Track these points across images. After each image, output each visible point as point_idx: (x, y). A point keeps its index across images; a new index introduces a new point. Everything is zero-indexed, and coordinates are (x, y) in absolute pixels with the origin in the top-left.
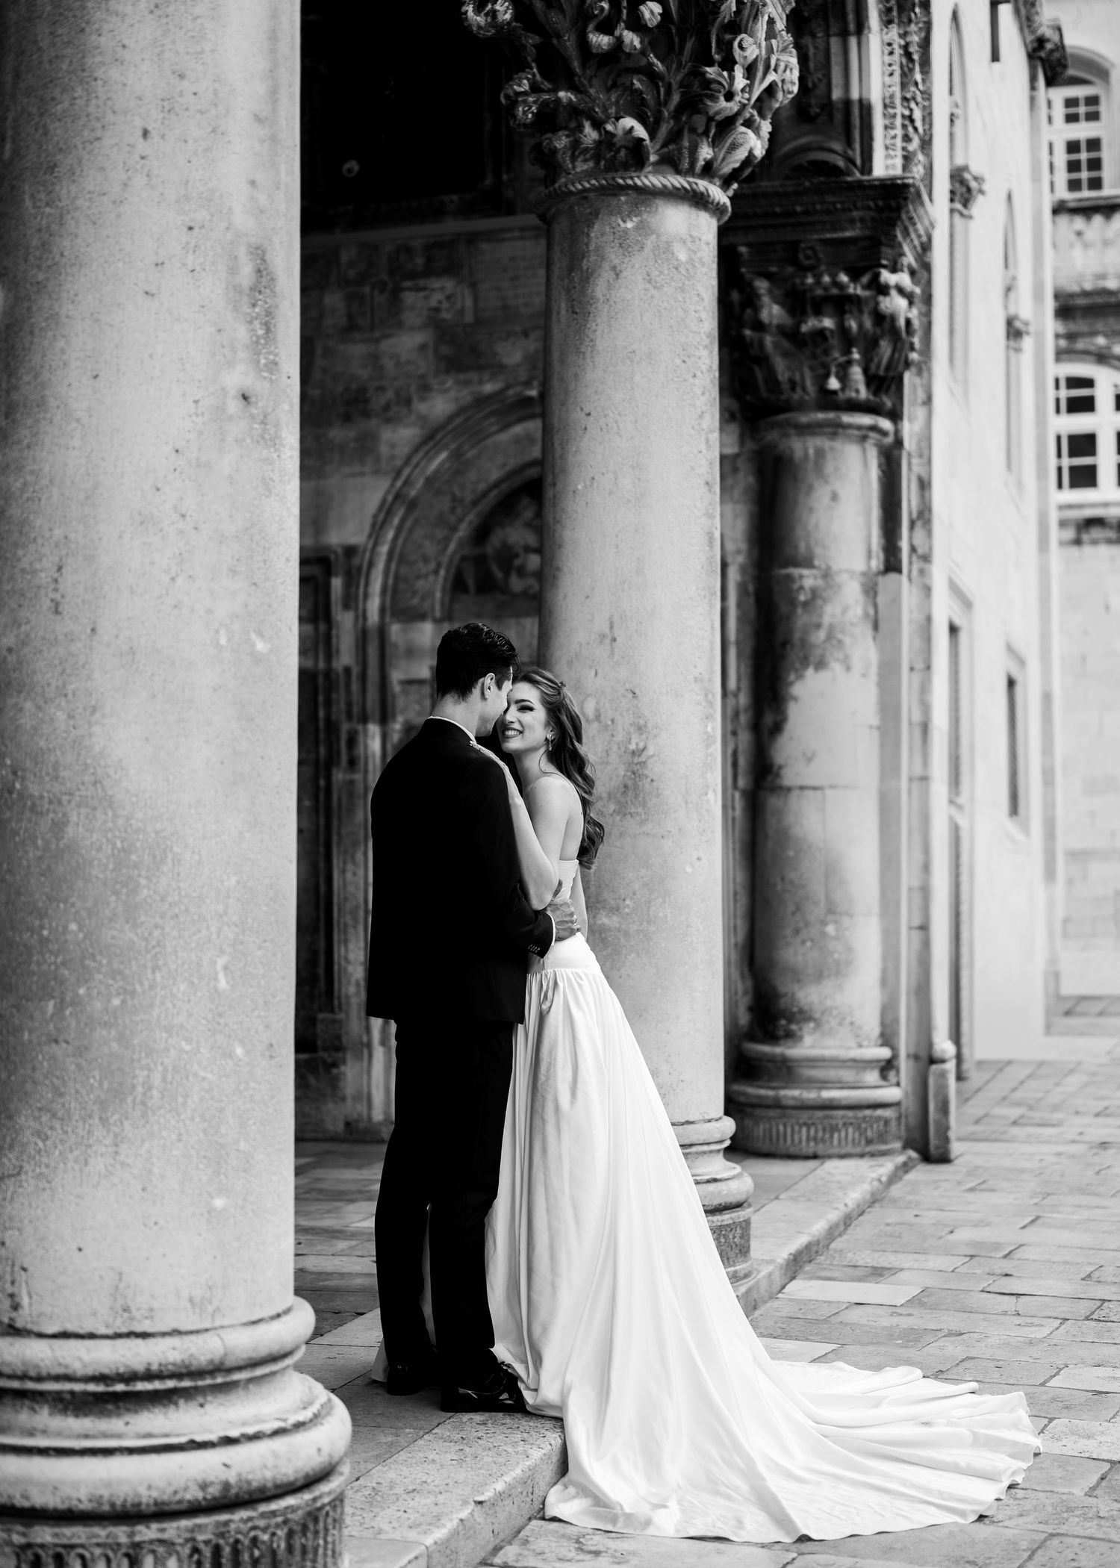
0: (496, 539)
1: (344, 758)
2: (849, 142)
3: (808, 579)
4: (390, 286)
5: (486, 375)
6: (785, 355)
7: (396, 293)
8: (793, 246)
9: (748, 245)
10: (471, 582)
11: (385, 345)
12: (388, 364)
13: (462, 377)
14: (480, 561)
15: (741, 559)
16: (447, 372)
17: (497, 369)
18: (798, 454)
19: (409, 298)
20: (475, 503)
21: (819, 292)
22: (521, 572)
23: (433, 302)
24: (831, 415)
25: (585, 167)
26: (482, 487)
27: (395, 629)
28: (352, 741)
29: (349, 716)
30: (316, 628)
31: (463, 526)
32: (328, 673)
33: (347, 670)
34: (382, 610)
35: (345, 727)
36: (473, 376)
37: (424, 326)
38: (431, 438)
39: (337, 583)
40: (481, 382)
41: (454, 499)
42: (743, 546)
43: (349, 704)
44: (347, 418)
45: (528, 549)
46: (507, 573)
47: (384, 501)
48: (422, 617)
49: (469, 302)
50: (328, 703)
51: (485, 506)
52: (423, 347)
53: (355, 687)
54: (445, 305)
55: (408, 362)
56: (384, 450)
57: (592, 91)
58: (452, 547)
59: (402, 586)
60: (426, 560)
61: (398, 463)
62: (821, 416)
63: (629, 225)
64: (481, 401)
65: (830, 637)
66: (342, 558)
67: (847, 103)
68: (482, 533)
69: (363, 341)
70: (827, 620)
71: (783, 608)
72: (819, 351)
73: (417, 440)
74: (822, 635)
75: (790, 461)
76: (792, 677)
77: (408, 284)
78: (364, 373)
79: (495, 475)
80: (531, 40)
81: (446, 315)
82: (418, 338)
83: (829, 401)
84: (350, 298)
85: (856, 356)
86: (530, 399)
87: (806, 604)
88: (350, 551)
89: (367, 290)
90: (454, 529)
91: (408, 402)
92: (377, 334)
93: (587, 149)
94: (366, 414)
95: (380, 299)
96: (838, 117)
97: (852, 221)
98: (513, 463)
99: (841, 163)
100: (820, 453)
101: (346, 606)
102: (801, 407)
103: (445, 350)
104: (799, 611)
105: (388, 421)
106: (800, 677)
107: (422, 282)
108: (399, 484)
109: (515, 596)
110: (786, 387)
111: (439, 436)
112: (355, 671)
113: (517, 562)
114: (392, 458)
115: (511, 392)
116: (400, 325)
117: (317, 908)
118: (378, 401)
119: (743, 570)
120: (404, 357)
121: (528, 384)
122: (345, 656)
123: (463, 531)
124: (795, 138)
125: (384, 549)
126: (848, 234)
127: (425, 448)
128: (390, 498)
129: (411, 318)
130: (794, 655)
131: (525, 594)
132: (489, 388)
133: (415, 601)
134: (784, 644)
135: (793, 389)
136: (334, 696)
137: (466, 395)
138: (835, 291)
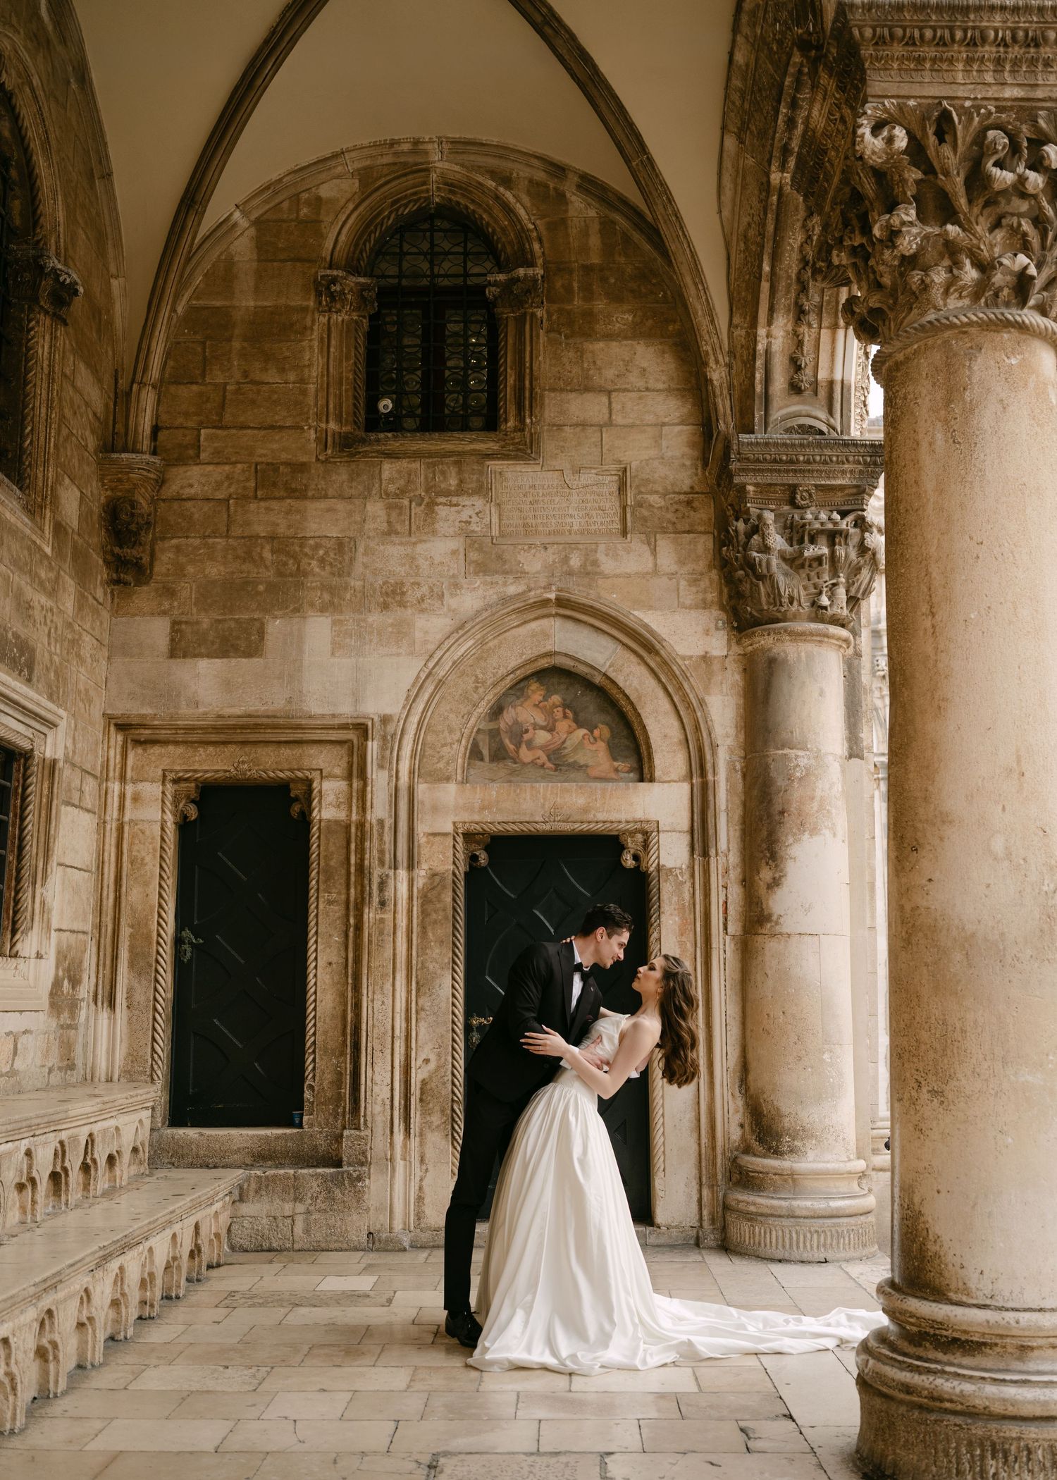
0: (508, 716)
1: (376, 899)
2: (831, 412)
3: (802, 759)
4: (426, 500)
5: (510, 579)
6: (786, 574)
7: (431, 505)
8: (793, 489)
9: (756, 485)
10: (486, 752)
11: (420, 548)
12: (424, 564)
13: (488, 579)
14: (494, 734)
15: (730, 741)
16: (476, 573)
17: (520, 574)
18: (792, 657)
19: (442, 511)
20: (495, 685)
21: (817, 526)
22: (530, 745)
23: (465, 517)
24: (821, 626)
25: (960, 304)
26: (502, 671)
27: (422, 789)
28: (382, 885)
29: (382, 863)
30: (351, 786)
31: (483, 703)
32: (361, 825)
33: (381, 822)
34: (412, 772)
35: (377, 872)
36: (499, 578)
37: (455, 536)
38: (461, 628)
39: (373, 747)
40: (505, 584)
41: (477, 681)
42: (732, 731)
43: (382, 852)
44: (385, 607)
45: (536, 726)
46: (518, 746)
47: (418, 677)
48: (448, 779)
49: (495, 519)
50: (361, 851)
51: (501, 688)
52: (454, 552)
53: (388, 837)
54: (475, 519)
55: (441, 563)
56: (418, 635)
57: (979, 229)
58: (473, 720)
59: (429, 752)
60: (451, 731)
61: (431, 647)
62: (814, 626)
63: (1014, 361)
64: (505, 600)
65: (821, 807)
66: (377, 724)
67: (831, 383)
68: (497, 711)
69: (401, 544)
70: (818, 793)
71: (780, 782)
72: (813, 574)
73: (448, 629)
74: (815, 805)
75: (785, 661)
76: (791, 840)
77: (442, 500)
78: (401, 570)
79: (513, 663)
80: (914, 175)
81: (474, 527)
82: (453, 544)
83: (818, 613)
84: (389, 507)
85: (842, 580)
86: (549, 600)
87: (801, 779)
88: (385, 720)
89: (406, 502)
90: (476, 705)
91: (441, 597)
92: (413, 539)
93: (963, 287)
94: (402, 604)
95: (418, 510)
96: (822, 393)
97: (844, 472)
98: (529, 654)
99: (825, 429)
100: (810, 657)
101: (381, 767)
102: (795, 617)
103: (474, 556)
104: (796, 784)
105: (422, 611)
106: (797, 841)
107: (455, 500)
108: (431, 665)
109: (524, 764)
110: (785, 600)
111: (468, 626)
112: (389, 822)
113: (526, 737)
114: (426, 642)
115: (532, 593)
116: (434, 532)
117: (344, 1034)
118: (412, 595)
119: (731, 751)
120: (437, 560)
121: (547, 587)
122: (379, 809)
123: (483, 708)
124: (787, 406)
125: (414, 719)
126: (838, 482)
127: (456, 636)
128: (423, 676)
129: (442, 527)
130: (790, 822)
131: (533, 763)
132: (512, 590)
133: (441, 765)
134: (782, 813)
135: (791, 603)
136: (367, 844)
137: (492, 595)
138: (830, 526)
